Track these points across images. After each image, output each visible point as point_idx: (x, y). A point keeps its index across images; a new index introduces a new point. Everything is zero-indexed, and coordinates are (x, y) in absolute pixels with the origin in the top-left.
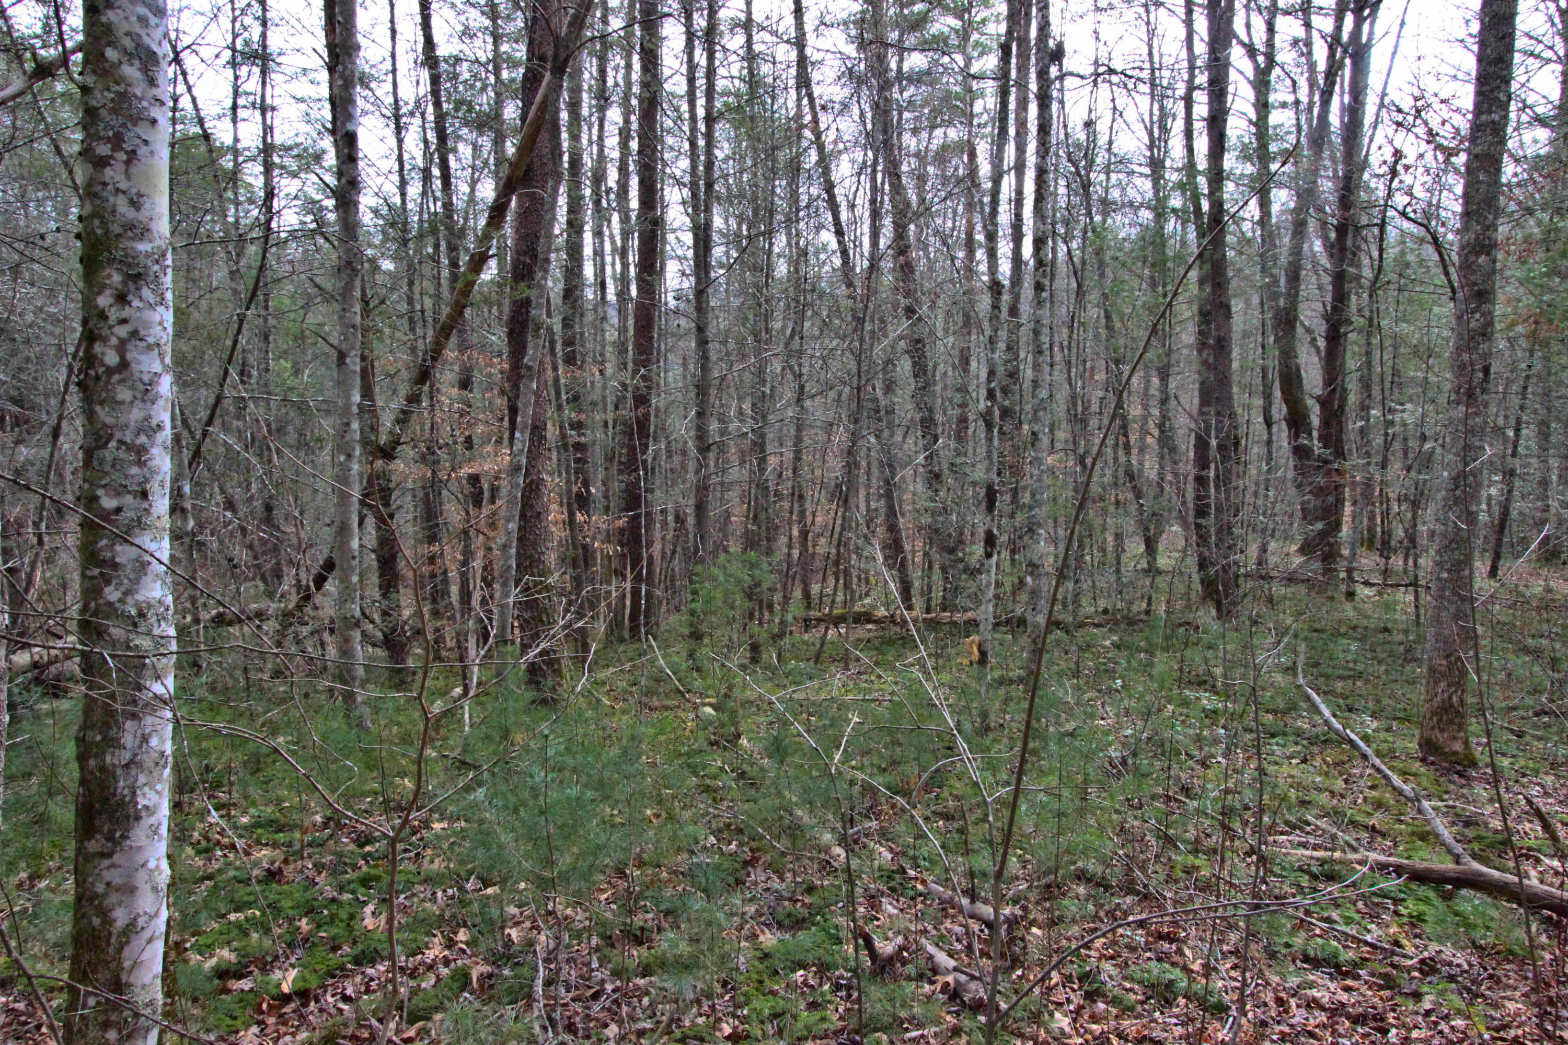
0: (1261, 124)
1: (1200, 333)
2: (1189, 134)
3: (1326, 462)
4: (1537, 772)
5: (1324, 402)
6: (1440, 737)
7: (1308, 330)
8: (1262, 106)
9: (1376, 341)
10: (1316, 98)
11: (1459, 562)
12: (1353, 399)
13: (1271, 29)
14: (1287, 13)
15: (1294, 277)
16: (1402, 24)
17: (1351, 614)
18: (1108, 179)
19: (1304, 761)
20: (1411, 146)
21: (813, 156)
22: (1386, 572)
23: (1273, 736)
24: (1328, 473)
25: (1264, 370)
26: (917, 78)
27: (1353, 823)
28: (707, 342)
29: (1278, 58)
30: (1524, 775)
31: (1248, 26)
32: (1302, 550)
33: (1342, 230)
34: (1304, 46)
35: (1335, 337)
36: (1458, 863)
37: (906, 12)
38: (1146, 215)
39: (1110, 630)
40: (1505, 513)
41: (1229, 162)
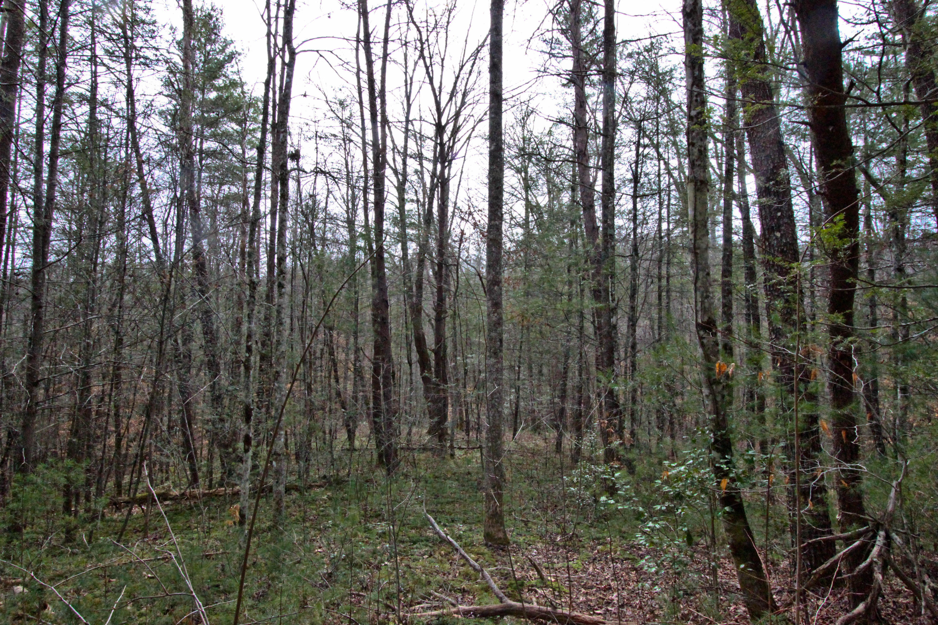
0: (401, 208)
1: (373, 315)
2: (366, 209)
3: (438, 385)
4: (534, 542)
5: (436, 353)
6: (492, 531)
7: (428, 315)
8: (402, 200)
9: (457, 322)
10: (427, 200)
11: (495, 437)
12: (449, 350)
13: (405, 164)
14: (411, 157)
15: (420, 287)
16: (462, 172)
17: (453, 466)
18: (325, 227)
19: (430, 555)
20: (469, 229)
21: (137, 190)
22: (468, 442)
23: (415, 543)
24: (438, 391)
25: (407, 337)
26: (212, 154)
27: (453, 589)
28: (41, 307)
29: (408, 178)
30: (529, 545)
31: (394, 160)
32: (429, 433)
33: (440, 265)
34: (419, 173)
35: (439, 320)
36: (501, 602)
37: (206, 115)
38: (345, 249)
39: (326, 489)
40: (517, 408)
41: (387, 225)
